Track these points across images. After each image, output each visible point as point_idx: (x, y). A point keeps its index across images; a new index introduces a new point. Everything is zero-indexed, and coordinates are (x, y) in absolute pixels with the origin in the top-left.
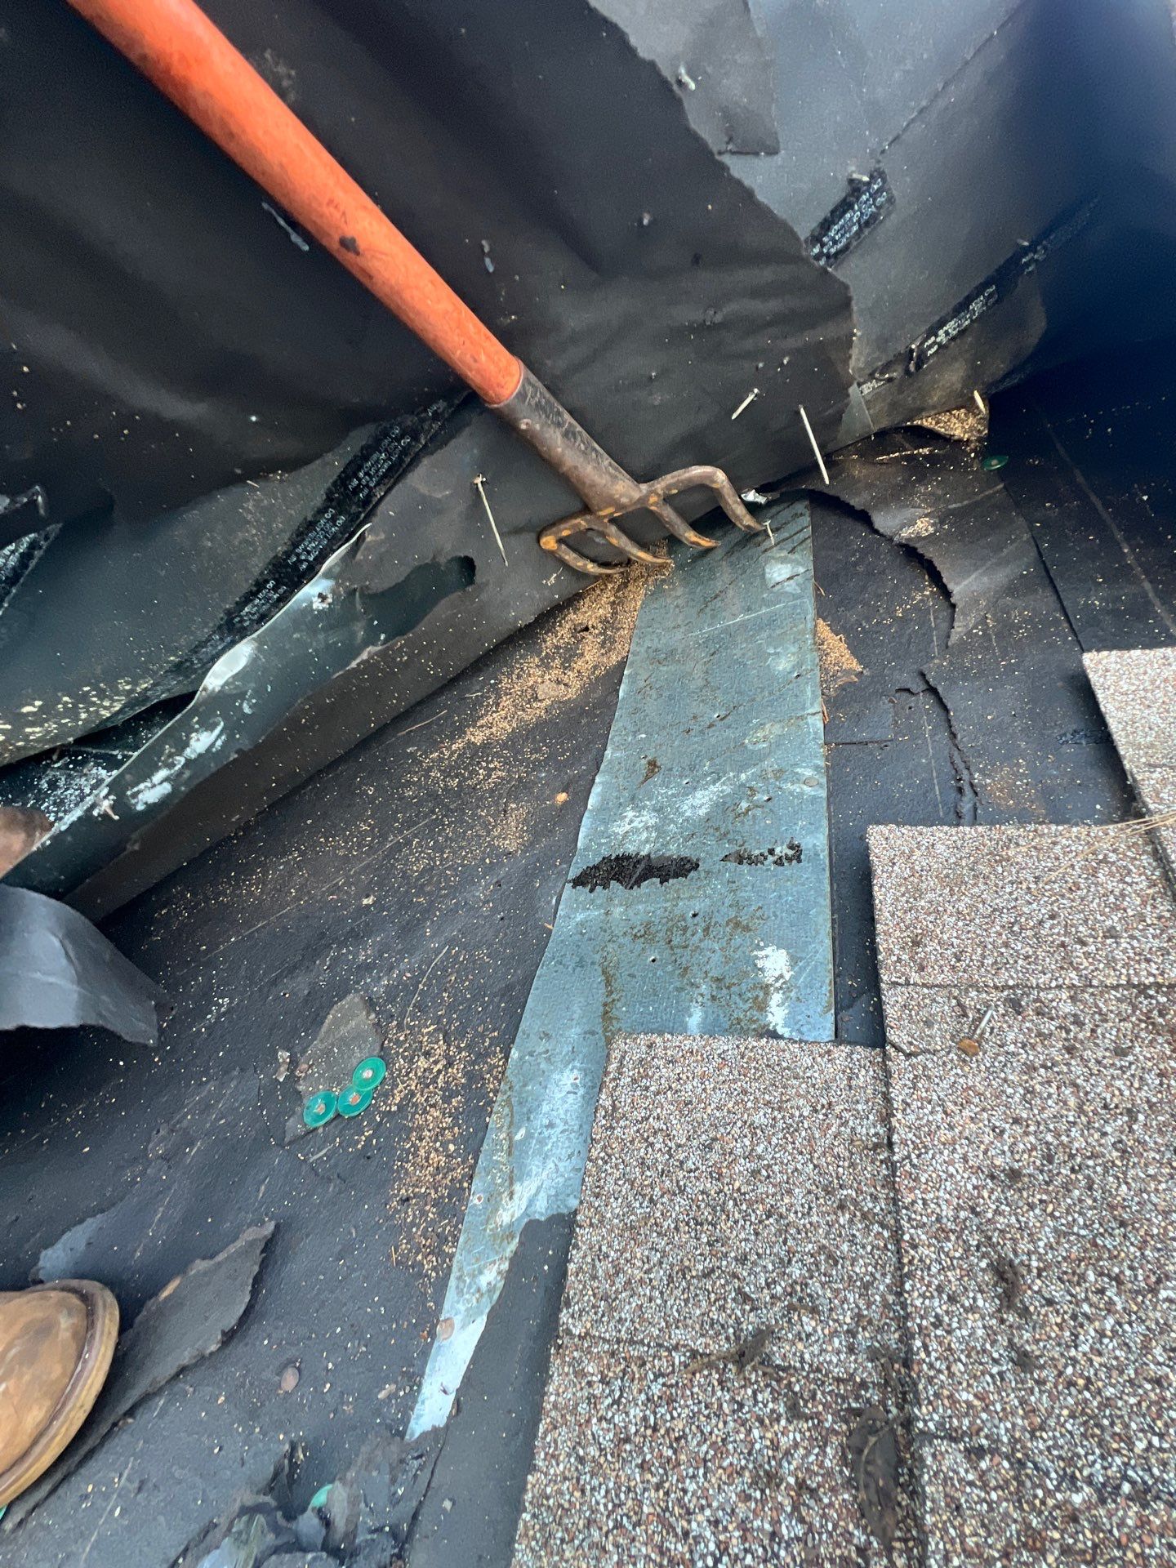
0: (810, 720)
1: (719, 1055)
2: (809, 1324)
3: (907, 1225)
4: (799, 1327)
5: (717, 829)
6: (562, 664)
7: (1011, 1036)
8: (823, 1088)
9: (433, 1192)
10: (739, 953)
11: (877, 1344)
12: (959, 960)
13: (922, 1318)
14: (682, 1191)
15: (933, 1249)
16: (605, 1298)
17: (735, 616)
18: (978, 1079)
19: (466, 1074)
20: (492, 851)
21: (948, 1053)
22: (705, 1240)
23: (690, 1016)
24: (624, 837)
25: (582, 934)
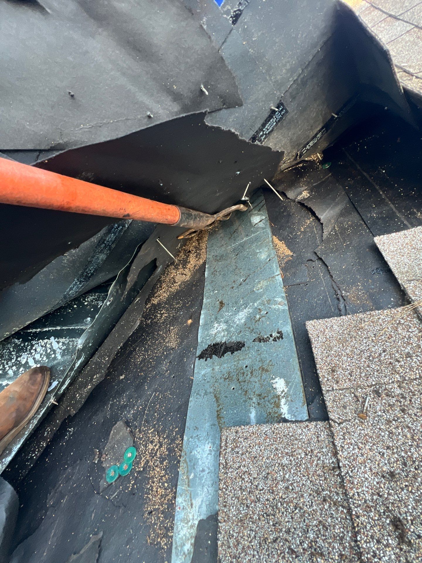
0: (277, 278)
1: (264, 433)
3: (353, 507)
5: (249, 328)
6: (183, 267)
7: (378, 408)
8: (308, 443)
9: (161, 507)
10: (266, 382)
12: (351, 376)
13: (368, 553)
14: (259, 501)
15: (366, 517)
16: (235, 557)
17: (242, 239)
18: (369, 430)
19: (168, 449)
20: (166, 349)
21: (355, 420)
22: (272, 524)
23: (251, 413)
24: (215, 335)
25: (205, 380)
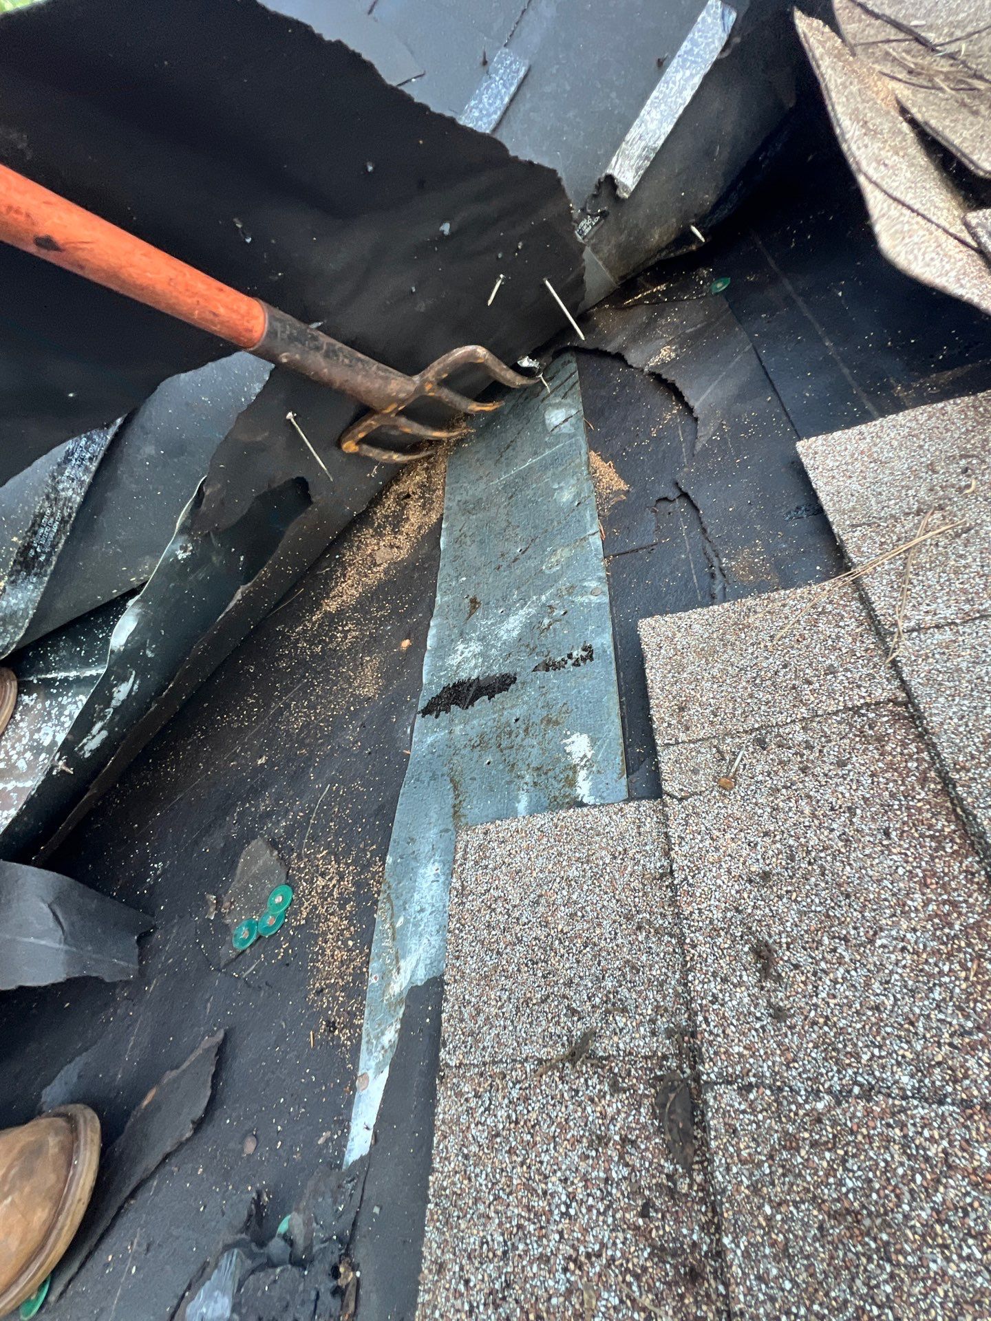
0: (591, 539)
1: (539, 829)
2: (621, 1021)
3: (687, 931)
4: (614, 1025)
5: (528, 646)
6: (393, 530)
7: (759, 768)
8: (619, 839)
9: (340, 980)
10: (552, 744)
11: (672, 1025)
12: (716, 716)
13: (702, 999)
14: (520, 941)
15: (708, 946)
16: (472, 1034)
17: (525, 461)
18: (736, 807)
19: (355, 883)
20: (354, 700)
21: (711, 792)
22: (541, 975)
23: (519, 802)
24: (458, 667)
25: (433, 753)
